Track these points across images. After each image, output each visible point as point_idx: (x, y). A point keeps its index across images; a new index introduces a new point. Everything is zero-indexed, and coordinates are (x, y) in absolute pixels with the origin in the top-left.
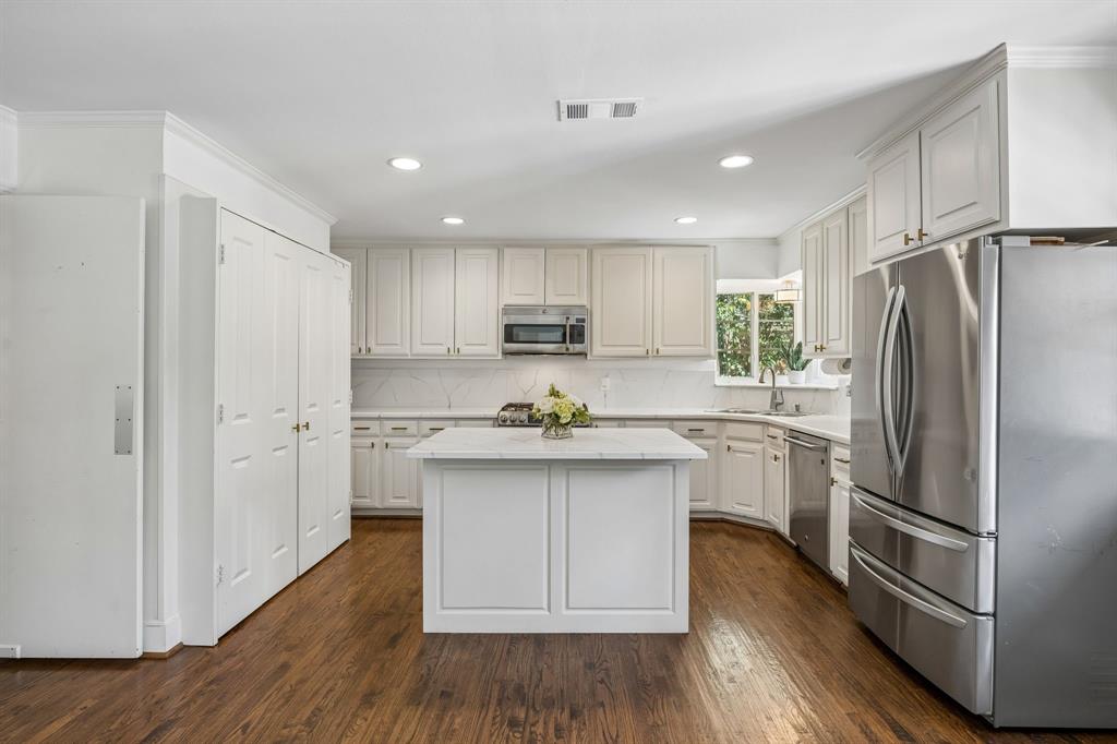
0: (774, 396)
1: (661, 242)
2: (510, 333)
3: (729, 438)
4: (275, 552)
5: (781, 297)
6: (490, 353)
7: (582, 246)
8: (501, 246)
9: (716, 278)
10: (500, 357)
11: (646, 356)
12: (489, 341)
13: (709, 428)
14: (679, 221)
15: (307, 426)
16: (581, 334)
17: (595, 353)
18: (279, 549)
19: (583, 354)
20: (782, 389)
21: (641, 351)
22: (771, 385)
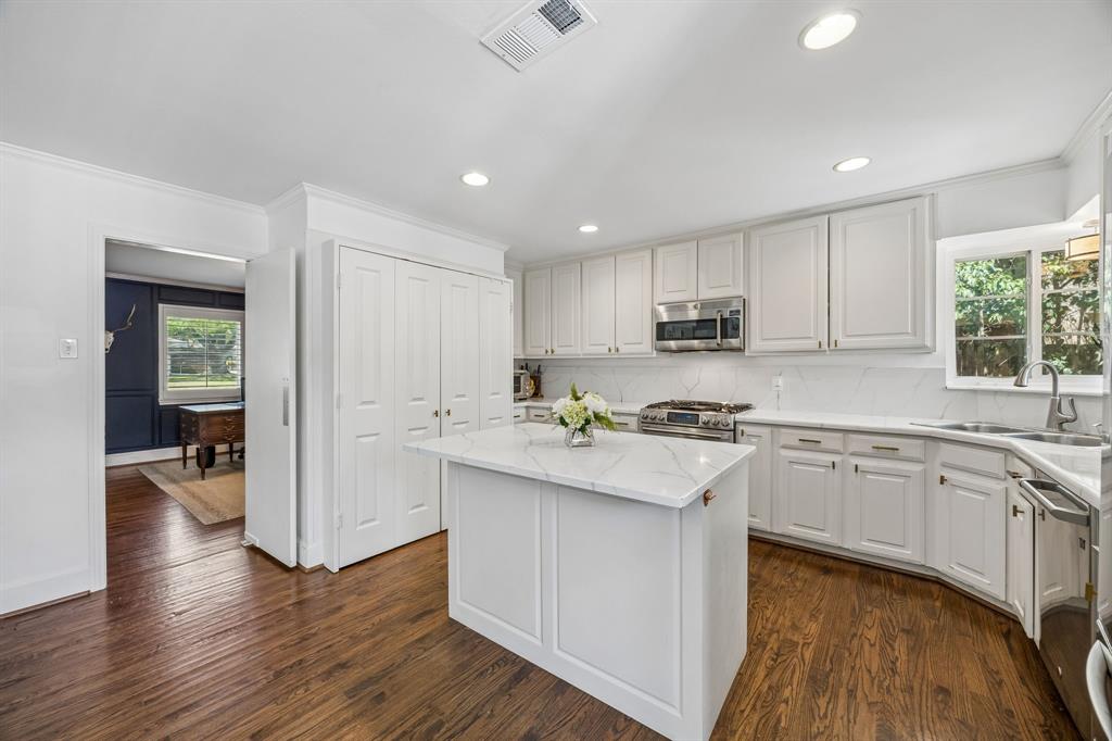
0: (1056, 407)
1: (842, 206)
2: (663, 331)
3: (944, 465)
4: (413, 508)
5: (1077, 250)
6: (644, 351)
7: (737, 231)
8: (653, 246)
9: (935, 237)
10: (655, 355)
11: (819, 350)
12: (642, 339)
13: (908, 448)
14: (840, 168)
15: (449, 413)
16: (736, 328)
17: (753, 347)
18: (418, 506)
19: (740, 350)
20: (1073, 400)
21: (812, 344)
22: (1050, 389)
